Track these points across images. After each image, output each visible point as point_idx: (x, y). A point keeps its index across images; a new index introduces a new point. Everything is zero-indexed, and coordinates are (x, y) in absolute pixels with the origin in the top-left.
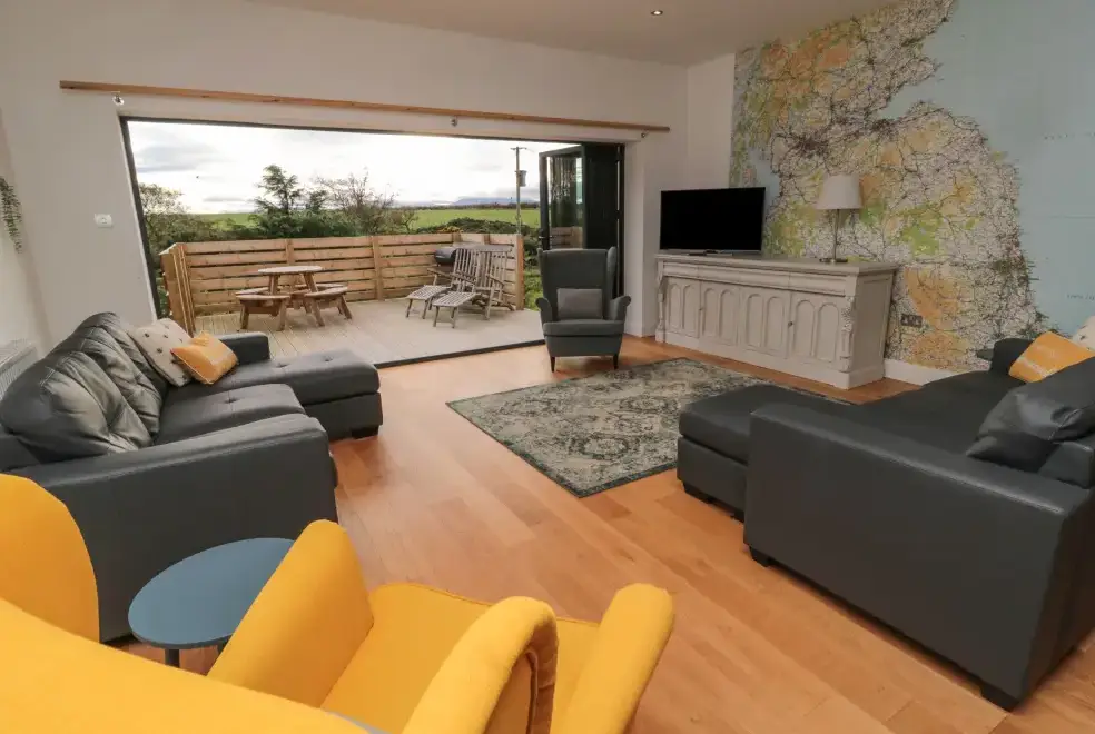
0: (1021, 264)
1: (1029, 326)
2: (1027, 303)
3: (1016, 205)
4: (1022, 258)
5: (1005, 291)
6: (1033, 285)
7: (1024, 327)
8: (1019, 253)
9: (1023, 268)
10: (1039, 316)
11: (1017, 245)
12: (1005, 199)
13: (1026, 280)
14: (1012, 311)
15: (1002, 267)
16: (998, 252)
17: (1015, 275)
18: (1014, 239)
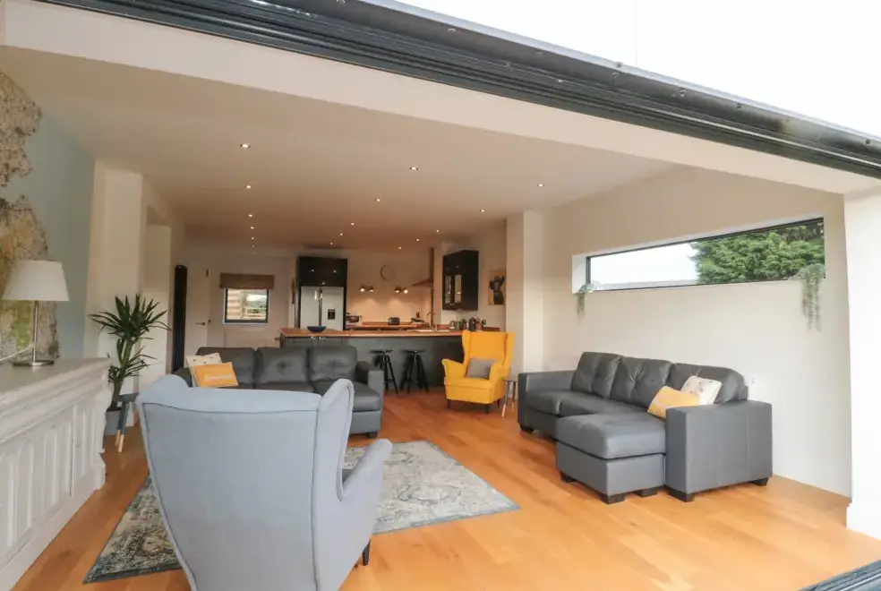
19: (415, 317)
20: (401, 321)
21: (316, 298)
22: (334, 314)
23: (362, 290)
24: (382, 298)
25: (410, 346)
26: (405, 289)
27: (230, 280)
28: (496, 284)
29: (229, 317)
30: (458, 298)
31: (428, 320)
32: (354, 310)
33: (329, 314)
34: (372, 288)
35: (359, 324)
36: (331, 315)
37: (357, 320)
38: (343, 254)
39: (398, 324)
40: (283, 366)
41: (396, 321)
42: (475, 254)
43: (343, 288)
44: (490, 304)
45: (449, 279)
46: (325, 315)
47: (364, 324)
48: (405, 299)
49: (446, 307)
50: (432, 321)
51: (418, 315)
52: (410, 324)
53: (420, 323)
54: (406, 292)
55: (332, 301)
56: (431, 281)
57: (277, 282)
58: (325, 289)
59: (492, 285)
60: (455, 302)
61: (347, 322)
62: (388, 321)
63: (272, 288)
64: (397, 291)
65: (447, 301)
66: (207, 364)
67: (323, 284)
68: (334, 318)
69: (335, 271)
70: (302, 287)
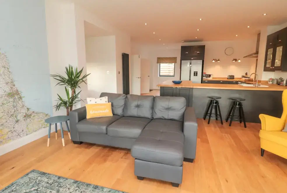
0: (17, 93)
1: (26, 113)
2: (23, 106)
3: (10, 70)
4: (17, 90)
5: (15, 104)
6: (23, 99)
7: (24, 114)
8: (16, 89)
9: (19, 94)
10: (28, 109)
11: (14, 85)
12: (5, 68)
13: (21, 98)
14: (19, 110)
15: (11, 95)
16: (8, 89)
17: (16, 97)
18: (12, 83)
19: (244, 75)
20: (235, 77)
21: (188, 66)
22: (197, 73)
23: (214, 61)
24: (225, 65)
26: (239, 59)
27: (160, 60)
29: (161, 74)
30: (278, 63)
31: (252, 77)
32: (208, 71)
33: (194, 73)
34: (219, 60)
35: (210, 79)
36: (196, 74)
37: (210, 76)
41: (232, 77)
43: (202, 61)
46: (192, 74)
47: (213, 78)
48: (239, 65)
49: (266, 69)
50: (255, 78)
51: (246, 74)
52: (240, 79)
53: (247, 79)
54: (239, 61)
55: (197, 66)
58: (193, 61)
60: (275, 66)
61: (204, 78)
62: (227, 77)
63: (176, 62)
64: (234, 61)
65: (268, 66)
66: (97, 103)
67: (192, 59)
68: (197, 75)
69: (198, 52)
70: (182, 61)
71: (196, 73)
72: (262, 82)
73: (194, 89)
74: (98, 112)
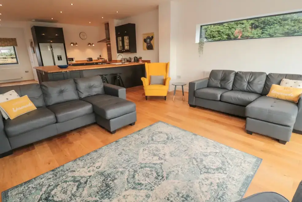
19: (99, 57)
20: (93, 59)
21: (49, 49)
23: (72, 45)
24: (82, 49)
25: (114, 72)
28: (148, 40)
30: (127, 47)
33: (58, 57)
34: (76, 44)
35: (74, 62)
37: (73, 60)
38: (58, 25)
39: (92, 61)
40: (61, 92)
41: (91, 59)
42: (134, 25)
43: (63, 44)
44: (144, 49)
45: (120, 38)
46: (56, 59)
47: (76, 61)
48: (93, 49)
49: (119, 52)
51: (100, 56)
52: (97, 60)
53: (103, 60)
54: (93, 45)
55: (58, 51)
56: (108, 39)
57: (18, 41)
58: (53, 45)
59: (145, 41)
60: (125, 49)
61: (68, 62)
62: (86, 60)
63: (16, 45)
64: (89, 45)
65: (120, 49)
66: (9, 99)
67: (51, 42)
68: (61, 60)
69: (56, 35)
70: (40, 44)
71: (60, 57)
72: (118, 61)
73: (84, 71)
74: (22, 108)
